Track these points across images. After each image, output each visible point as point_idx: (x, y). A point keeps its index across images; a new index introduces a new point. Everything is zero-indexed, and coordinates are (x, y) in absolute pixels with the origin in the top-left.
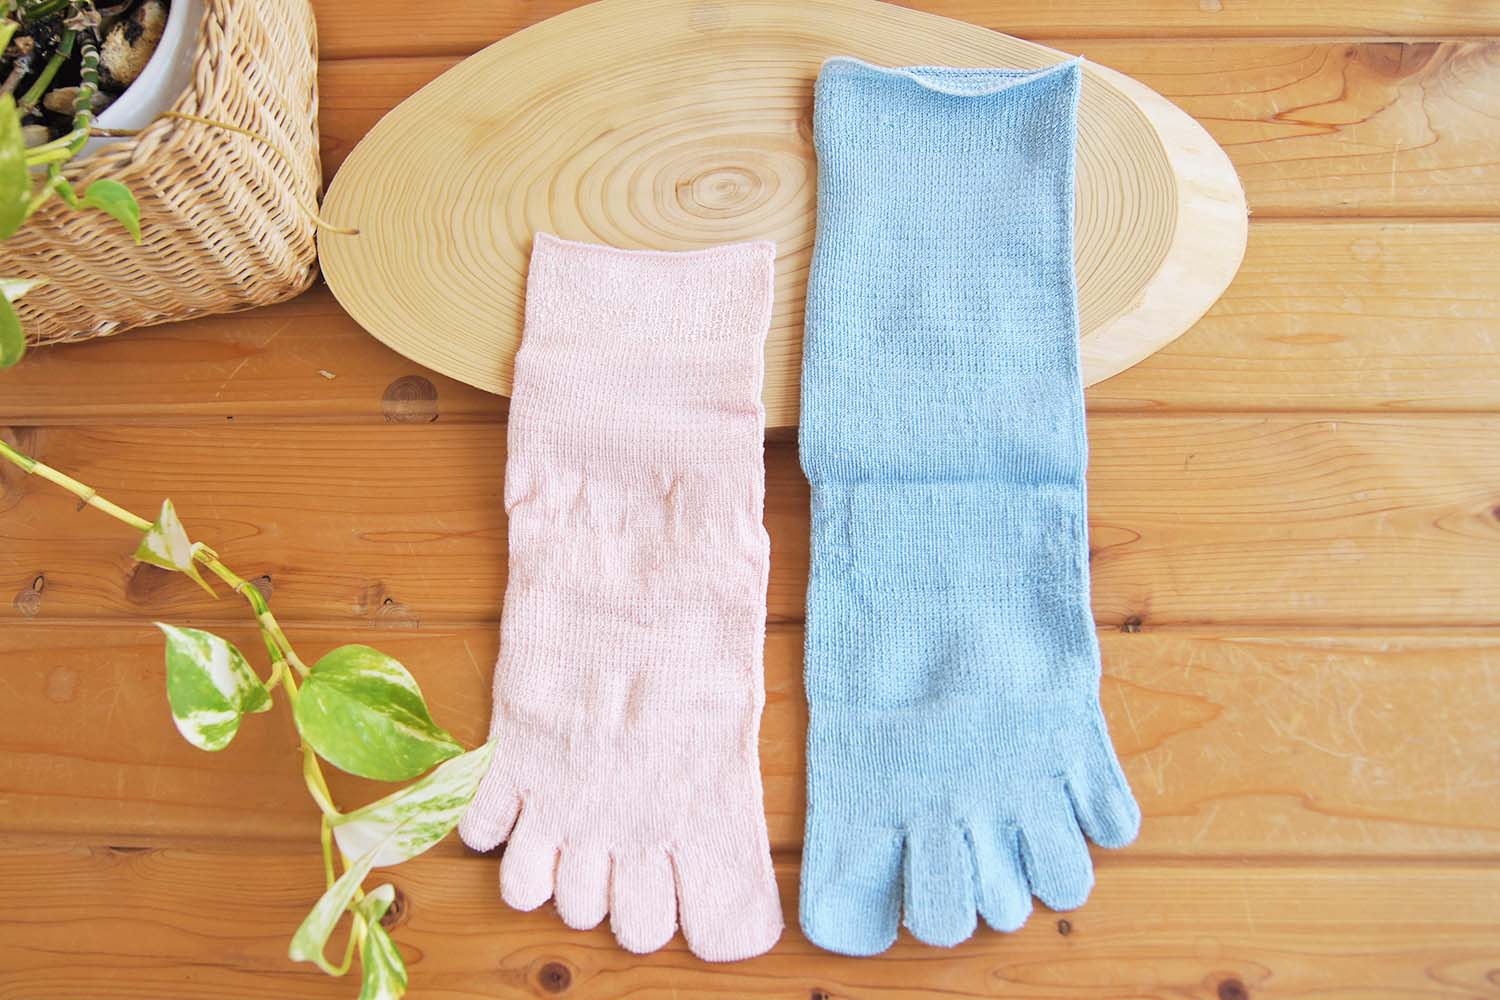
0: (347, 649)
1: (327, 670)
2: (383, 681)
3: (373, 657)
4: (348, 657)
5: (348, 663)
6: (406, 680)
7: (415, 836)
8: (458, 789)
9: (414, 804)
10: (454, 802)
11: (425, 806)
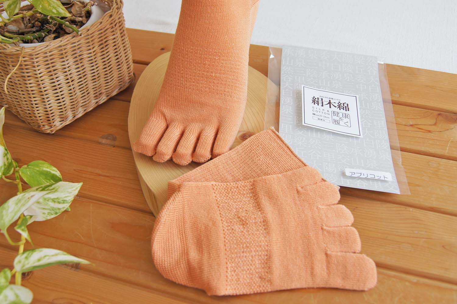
1: (32, 166)
2: (50, 173)
3: (48, 166)
4: (40, 164)
7: (49, 211)
8: (66, 197)
9: (50, 198)
10: (64, 202)
11: (54, 200)
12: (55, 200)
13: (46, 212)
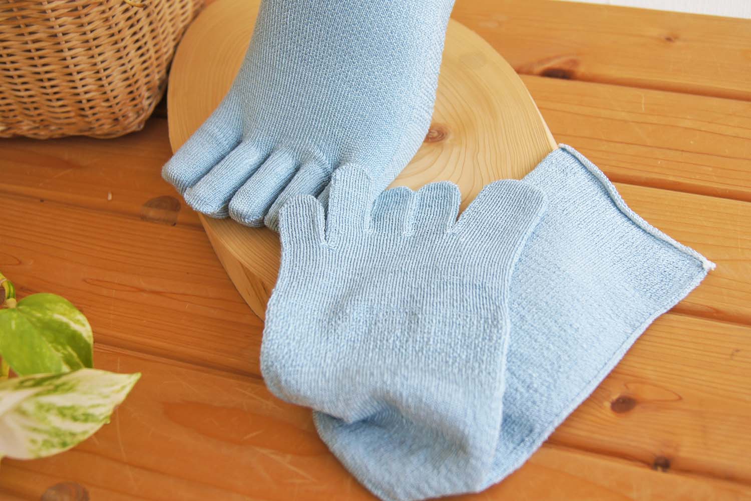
1: (29, 305)
3: (68, 308)
4: (50, 302)
5: (48, 306)
6: (84, 329)
7: (46, 437)
8: (93, 406)
9: (53, 405)
10: (87, 418)
11: (62, 412)
12: (67, 412)
13: (40, 438)
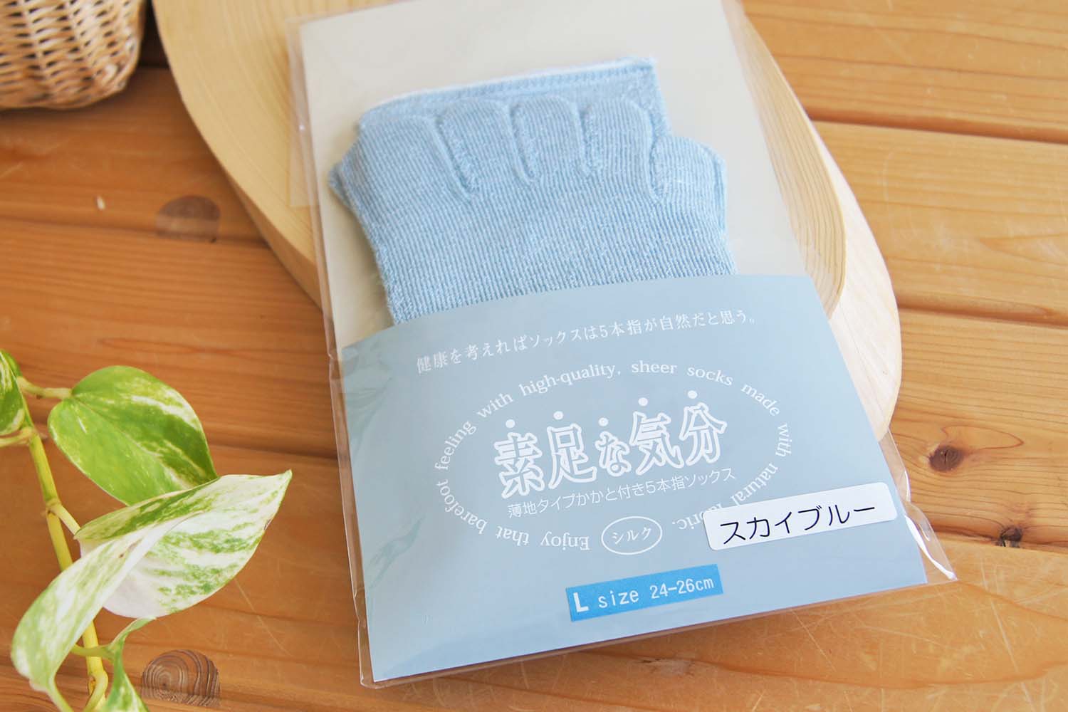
0: (118, 370)
1: (90, 390)
2: (158, 412)
3: (150, 383)
4: (119, 379)
5: (119, 385)
6: (185, 412)
7: (181, 581)
8: (239, 527)
9: (184, 534)
10: (233, 545)
11: (196, 543)
12: (202, 541)
13: (171, 584)
